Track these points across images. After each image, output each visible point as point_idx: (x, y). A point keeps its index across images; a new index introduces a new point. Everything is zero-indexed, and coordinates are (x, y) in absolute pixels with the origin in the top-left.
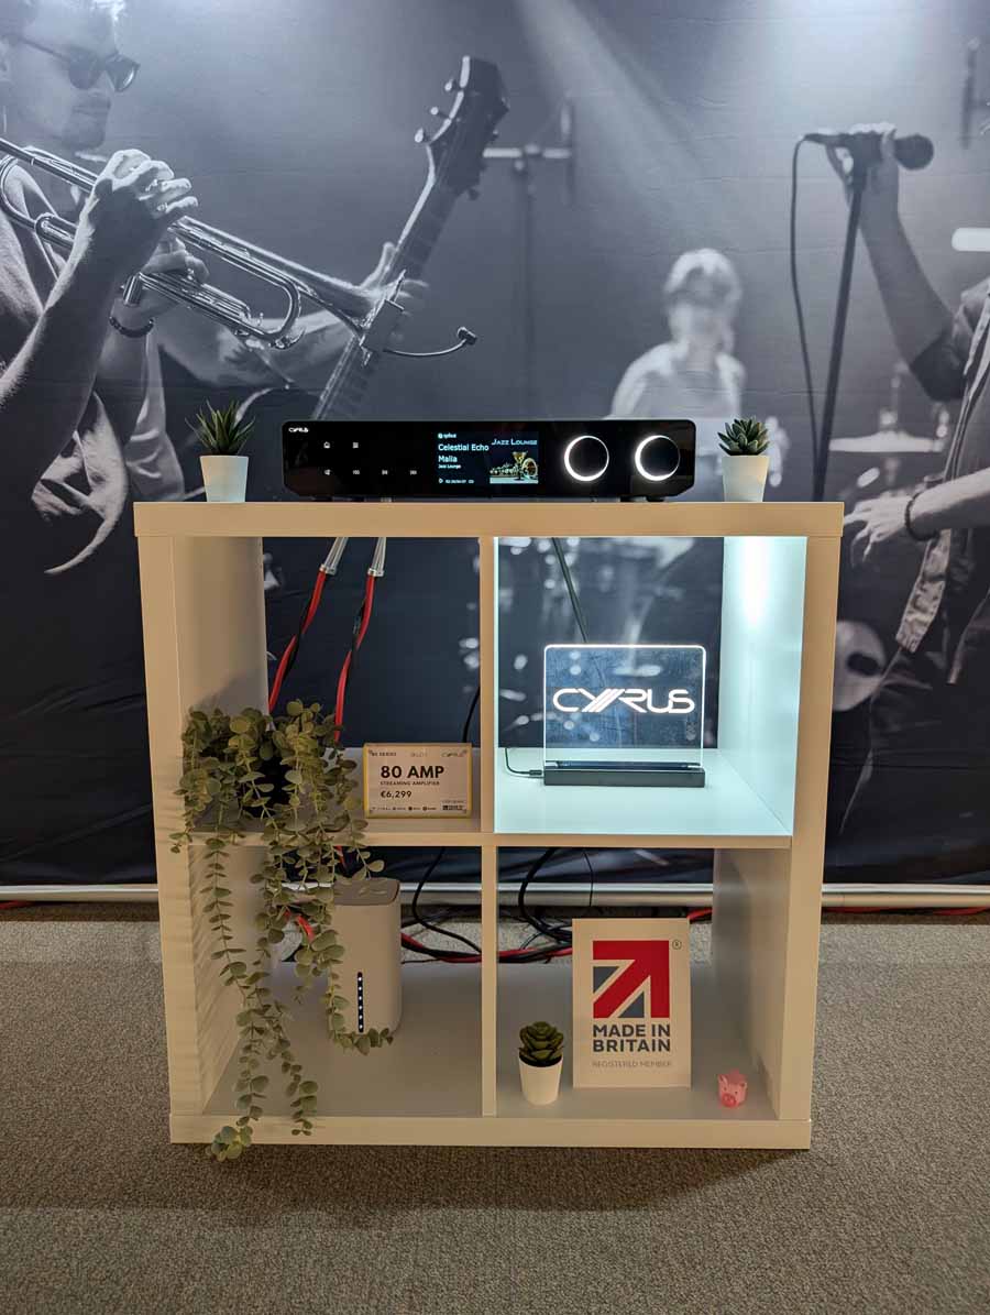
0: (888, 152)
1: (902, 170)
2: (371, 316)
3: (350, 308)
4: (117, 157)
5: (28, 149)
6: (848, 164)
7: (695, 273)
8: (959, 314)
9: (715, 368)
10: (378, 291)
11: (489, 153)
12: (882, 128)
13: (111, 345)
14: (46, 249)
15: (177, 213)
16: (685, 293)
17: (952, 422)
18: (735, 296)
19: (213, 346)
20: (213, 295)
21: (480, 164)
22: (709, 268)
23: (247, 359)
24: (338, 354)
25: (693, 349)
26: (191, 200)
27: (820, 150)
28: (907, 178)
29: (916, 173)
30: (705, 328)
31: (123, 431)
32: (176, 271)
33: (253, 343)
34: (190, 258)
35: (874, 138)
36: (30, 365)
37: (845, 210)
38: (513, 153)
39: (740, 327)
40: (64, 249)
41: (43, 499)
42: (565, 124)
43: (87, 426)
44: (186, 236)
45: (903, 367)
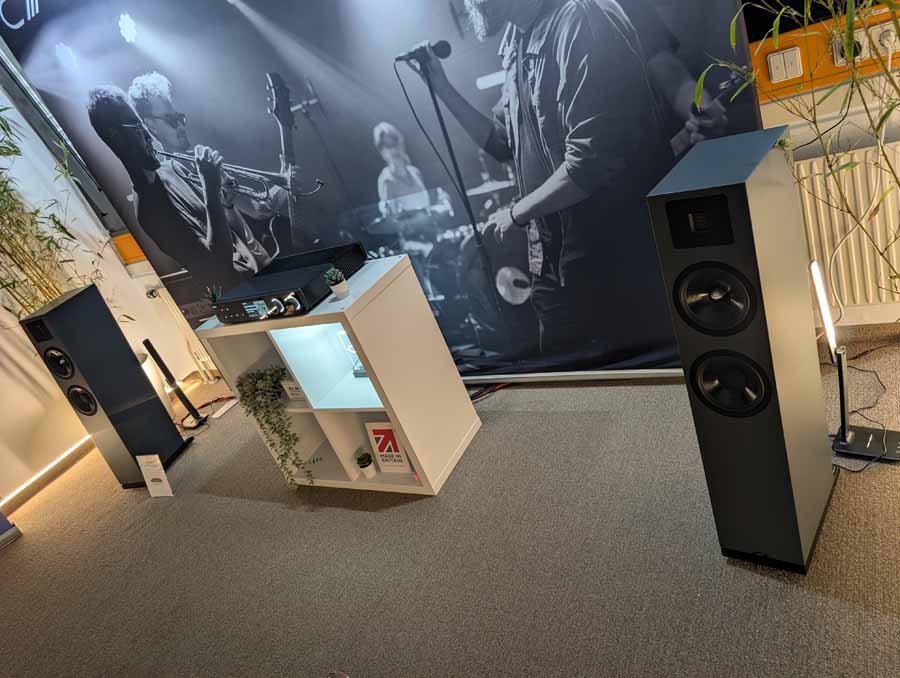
0: (432, 54)
2: (289, 183)
3: (281, 182)
4: (196, 149)
5: (175, 154)
6: (418, 66)
7: (382, 134)
8: (495, 119)
10: (287, 174)
11: (292, 109)
12: (424, 43)
13: (227, 213)
14: (195, 185)
15: (220, 163)
16: (382, 144)
17: (514, 170)
18: (401, 140)
19: (252, 207)
20: (244, 189)
22: (387, 131)
23: (263, 208)
24: (286, 200)
26: (221, 158)
28: (445, 63)
29: (448, 59)
30: (396, 156)
31: (245, 241)
33: (262, 203)
35: (423, 49)
36: (212, 225)
37: (427, 88)
38: (299, 106)
39: (408, 151)
40: (200, 184)
41: (237, 267)
43: (235, 241)
45: (481, 151)
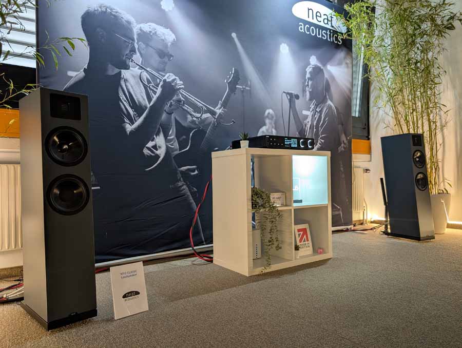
0: (294, 96)
1: (296, 100)
3: (213, 113)
4: (168, 74)
6: (289, 97)
7: (269, 113)
8: (304, 125)
9: (272, 131)
10: (218, 111)
11: (237, 86)
12: (293, 92)
13: (164, 116)
14: (151, 92)
15: (180, 89)
16: (267, 117)
18: (274, 118)
19: (186, 118)
20: (186, 107)
21: (236, 88)
22: (271, 113)
23: (193, 122)
24: (211, 123)
25: (269, 127)
27: (285, 94)
28: (297, 101)
29: (298, 100)
30: (271, 124)
31: (166, 136)
32: (179, 101)
34: (182, 99)
35: (292, 94)
37: (289, 105)
38: (241, 87)
39: (275, 123)
41: (146, 151)
42: (249, 83)
43: (158, 134)
44: (182, 94)
45: (297, 133)
